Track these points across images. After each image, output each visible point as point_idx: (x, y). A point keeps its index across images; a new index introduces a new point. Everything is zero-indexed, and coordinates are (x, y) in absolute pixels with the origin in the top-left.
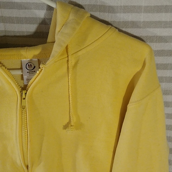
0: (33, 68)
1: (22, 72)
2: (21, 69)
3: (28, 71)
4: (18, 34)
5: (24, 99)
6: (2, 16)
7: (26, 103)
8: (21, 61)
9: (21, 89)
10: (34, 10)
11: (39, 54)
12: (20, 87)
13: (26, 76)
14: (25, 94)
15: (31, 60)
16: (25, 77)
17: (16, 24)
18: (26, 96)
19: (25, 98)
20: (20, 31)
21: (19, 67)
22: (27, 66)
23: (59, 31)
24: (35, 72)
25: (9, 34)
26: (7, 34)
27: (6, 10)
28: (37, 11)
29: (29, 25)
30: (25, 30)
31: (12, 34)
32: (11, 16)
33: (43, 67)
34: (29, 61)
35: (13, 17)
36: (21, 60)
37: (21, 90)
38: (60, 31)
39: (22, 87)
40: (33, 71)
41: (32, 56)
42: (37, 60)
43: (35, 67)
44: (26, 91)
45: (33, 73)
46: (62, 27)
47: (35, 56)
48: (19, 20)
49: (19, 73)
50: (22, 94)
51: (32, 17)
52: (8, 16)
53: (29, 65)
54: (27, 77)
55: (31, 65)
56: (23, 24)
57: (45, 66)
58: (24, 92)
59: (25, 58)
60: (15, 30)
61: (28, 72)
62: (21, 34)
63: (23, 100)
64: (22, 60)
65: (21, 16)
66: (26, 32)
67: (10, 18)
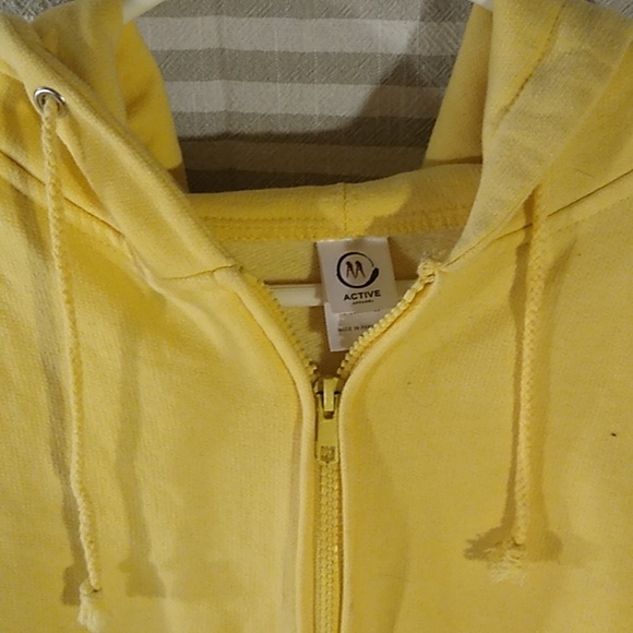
0: (368, 279)
1: (321, 294)
2: (315, 279)
3: (349, 291)
4: (284, 129)
5: (330, 415)
6: (223, 50)
7: (339, 434)
8: (315, 244)
9: (315, 371)
10: (368, 22)
11: (397, 216)
12: (311, 363)
13: (337, 315)
14: (336, 393)
15: (359, 242)
16: (333, 318)
17: (278, 85)
18: (337, 402)
19: (332, 413)
20: (295, 116)
21: (304, 273)
22: (344, 267)
23: (507, 110)
24: (377, 293)
25: (246, 129)
26: (236, 128)
27: (244, 20)
28: (379, 22)
29: (334, 87)
30: (317, 112)
31: (260, 128)
32: (259, 48)
33: (433, 275)
34: (348, 244)
35: (272, 53)
36: (313, 240)
37: (314, 377)
38: (513, 109)
39: (316, 364)
40: (369, 289)
41: (367, 223)
42: (383, 240)
43: (376, 273)
44: (336, 379)
45: (369, 298)
46: (522, 88)
47: (378, 224)
48: (297, 68)
49: (306, 298)
50: (321, 393)
51: (354, 54)
52: (247, 47)
53: (349, 264)
54: (341, 316)
55: (358, 263)
56: (312, 81)
57: (444, 270)
58: (329, 386)
59: (336, 232)
60: (274, 112)
61: (347, 297)
62: (299, 128)
63: (324, 422)
64: (320, 242)
65: (307, 49)
66: (320, 118)
67: (256, 55)
